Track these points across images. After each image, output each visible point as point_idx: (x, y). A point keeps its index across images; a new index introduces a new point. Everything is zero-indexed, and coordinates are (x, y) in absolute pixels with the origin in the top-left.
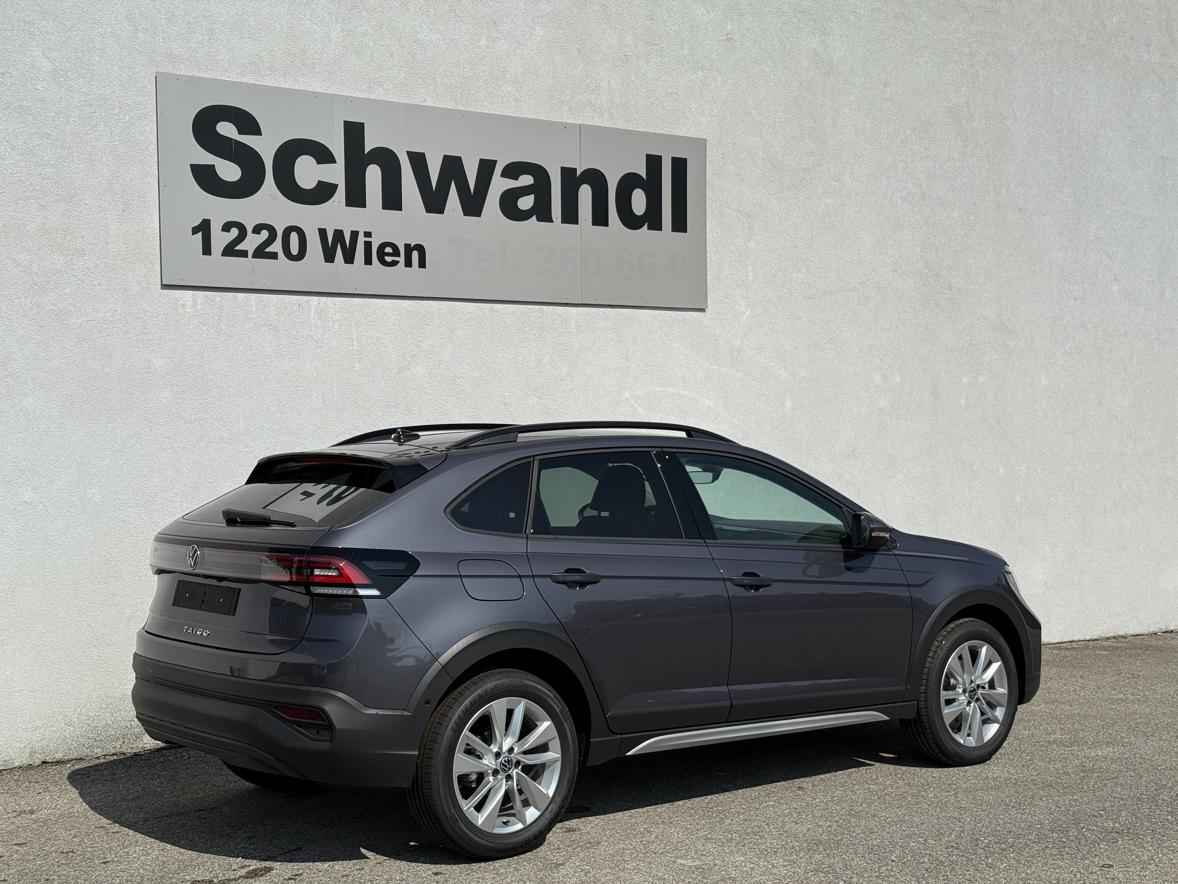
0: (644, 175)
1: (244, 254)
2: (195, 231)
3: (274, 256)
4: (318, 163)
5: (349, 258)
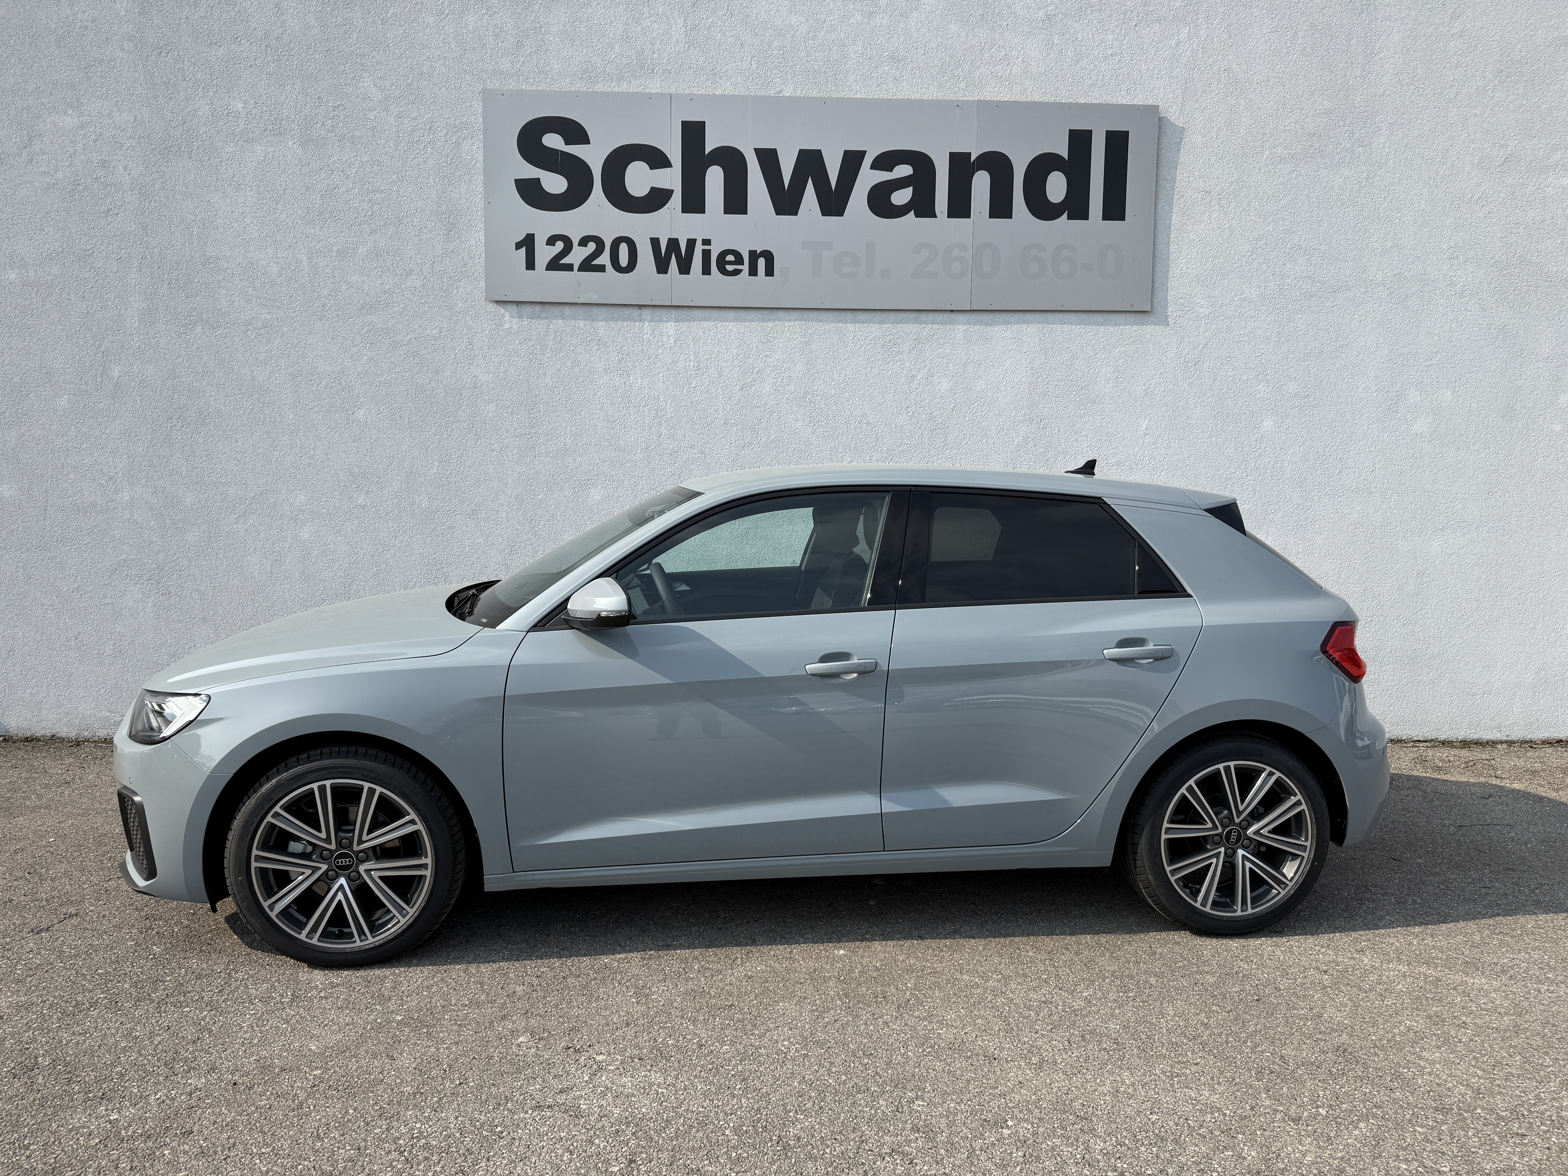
0: (1065, 155)
1: (569, 267)
2: (518, 246)
3: (601, 268)
4: (651, 169)
5: (685, 268)
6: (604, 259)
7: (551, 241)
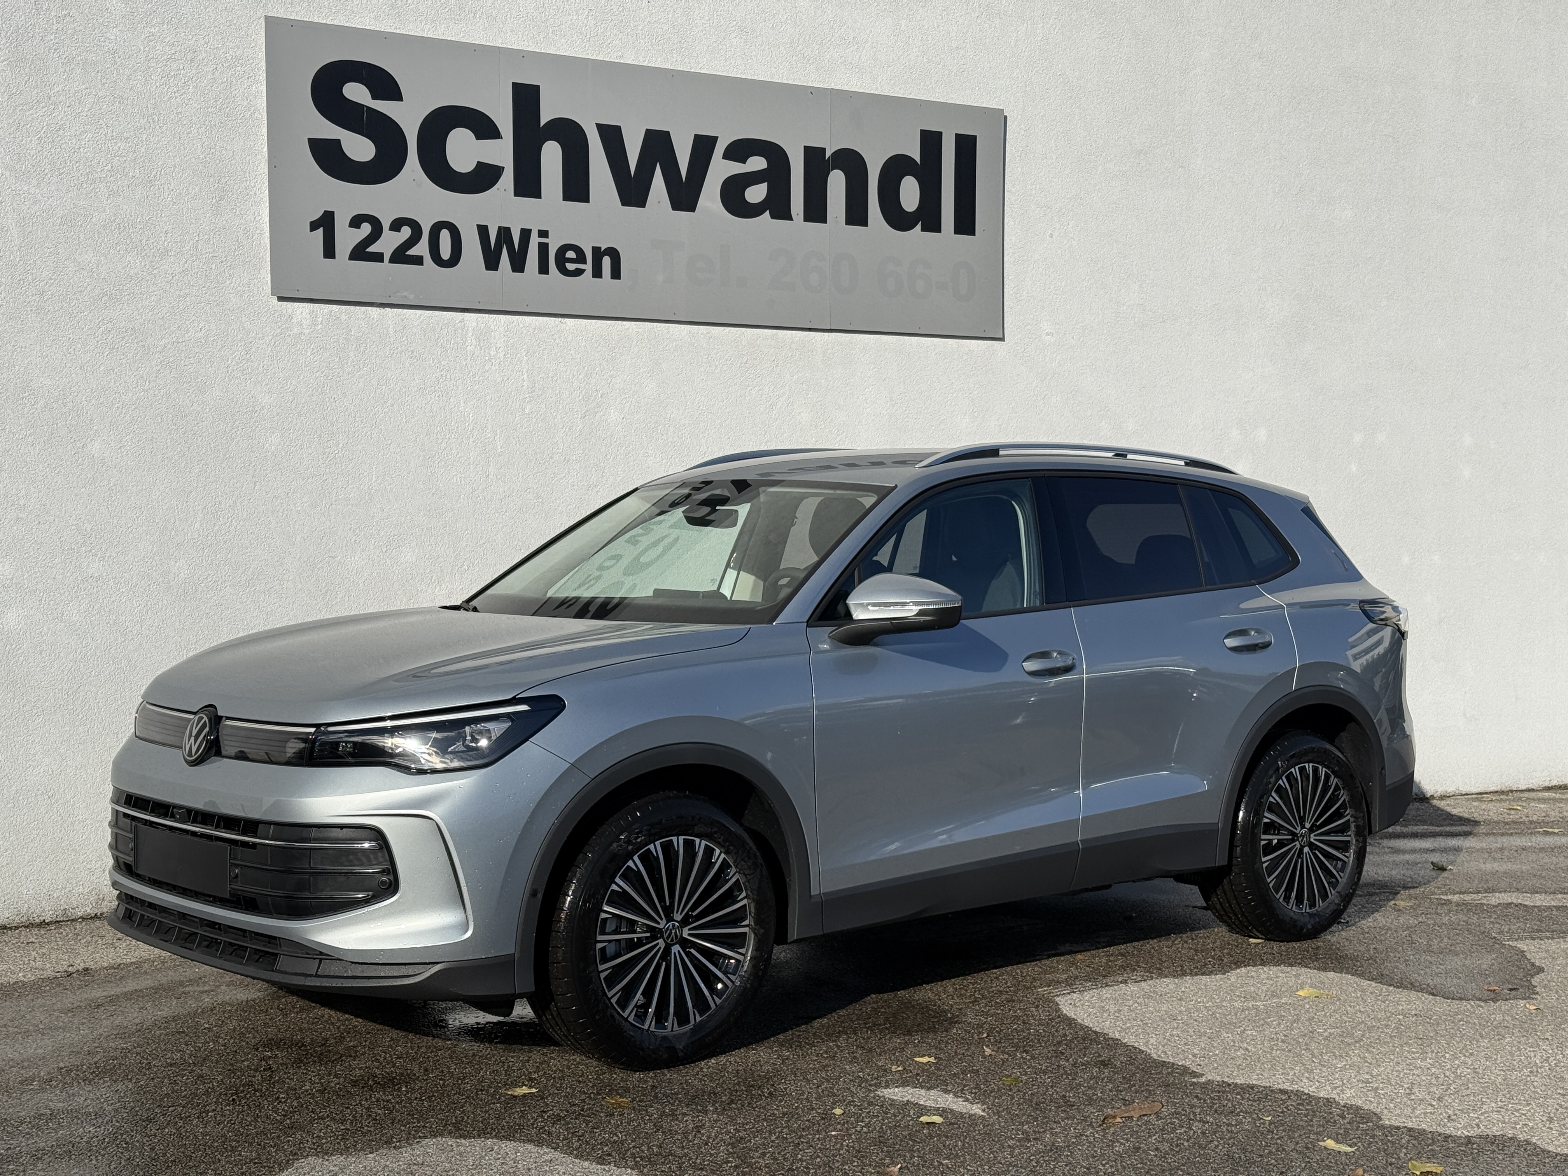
0: (918, 159)
1: (378, 257)
2: (314, 226)
3: (418, 261)
4: (477, 139)
5: (518, 265)
6: (422, 248)
7: (356, 222)
